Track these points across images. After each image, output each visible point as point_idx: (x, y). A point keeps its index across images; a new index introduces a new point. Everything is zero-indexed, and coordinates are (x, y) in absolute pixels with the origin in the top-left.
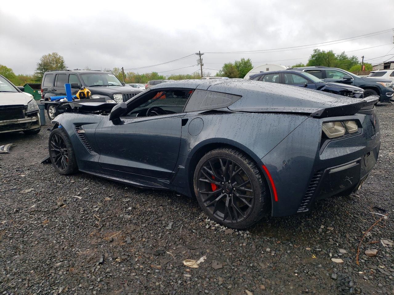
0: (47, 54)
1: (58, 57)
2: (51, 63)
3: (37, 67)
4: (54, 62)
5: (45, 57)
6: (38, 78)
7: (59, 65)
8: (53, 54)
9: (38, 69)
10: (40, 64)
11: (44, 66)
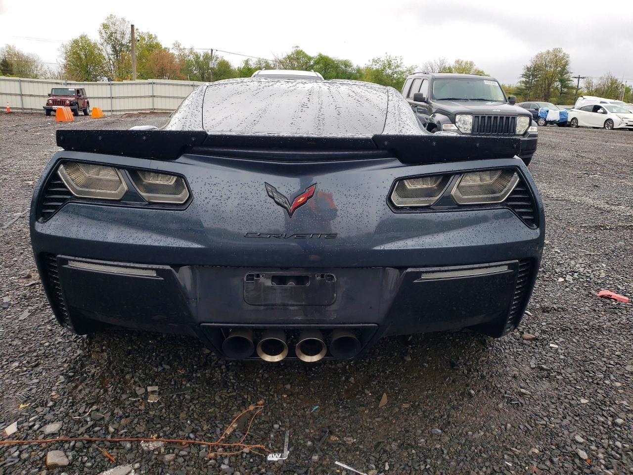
0: (544, 51)
1: (561, 55)
2: (546, 66)
3: (523, 72)
4: (552, 65)
5: (540, 56)
6: (519, 90)
7: (559, 69)
8: (554, 50)
9: (523, 76)
10: (528, 68)
11: (534, 70)
